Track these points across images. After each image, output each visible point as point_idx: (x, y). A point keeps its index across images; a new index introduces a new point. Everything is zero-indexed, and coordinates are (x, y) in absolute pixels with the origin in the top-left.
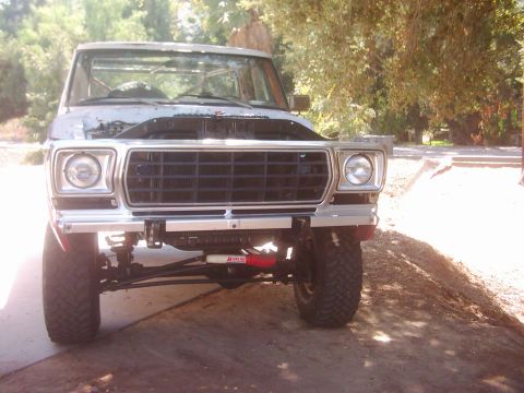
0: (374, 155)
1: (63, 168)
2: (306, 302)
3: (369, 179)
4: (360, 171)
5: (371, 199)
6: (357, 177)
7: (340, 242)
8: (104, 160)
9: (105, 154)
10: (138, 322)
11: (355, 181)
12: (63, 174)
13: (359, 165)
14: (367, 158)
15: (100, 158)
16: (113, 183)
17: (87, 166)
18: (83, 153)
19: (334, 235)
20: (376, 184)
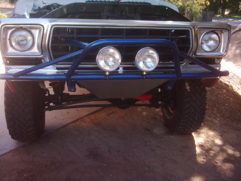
0: (222, 32)
1: (8, 37)
2: (169, 118)
3: (217, 49)
4: (211, 43)
5: (216, 61)
6: (209, 47)
7: (190, 89)
8: (36, 33)
9: (36, 28)
10: (68, 124)
11: (207, 49)
12: (8, 41)
13: (211, 39)
14: (217, 34)
15: (33, 31)
16: (42, 48)
17: (24, 36)
18: (21, 27)
19: (187, 84)
20: (221, 51)
